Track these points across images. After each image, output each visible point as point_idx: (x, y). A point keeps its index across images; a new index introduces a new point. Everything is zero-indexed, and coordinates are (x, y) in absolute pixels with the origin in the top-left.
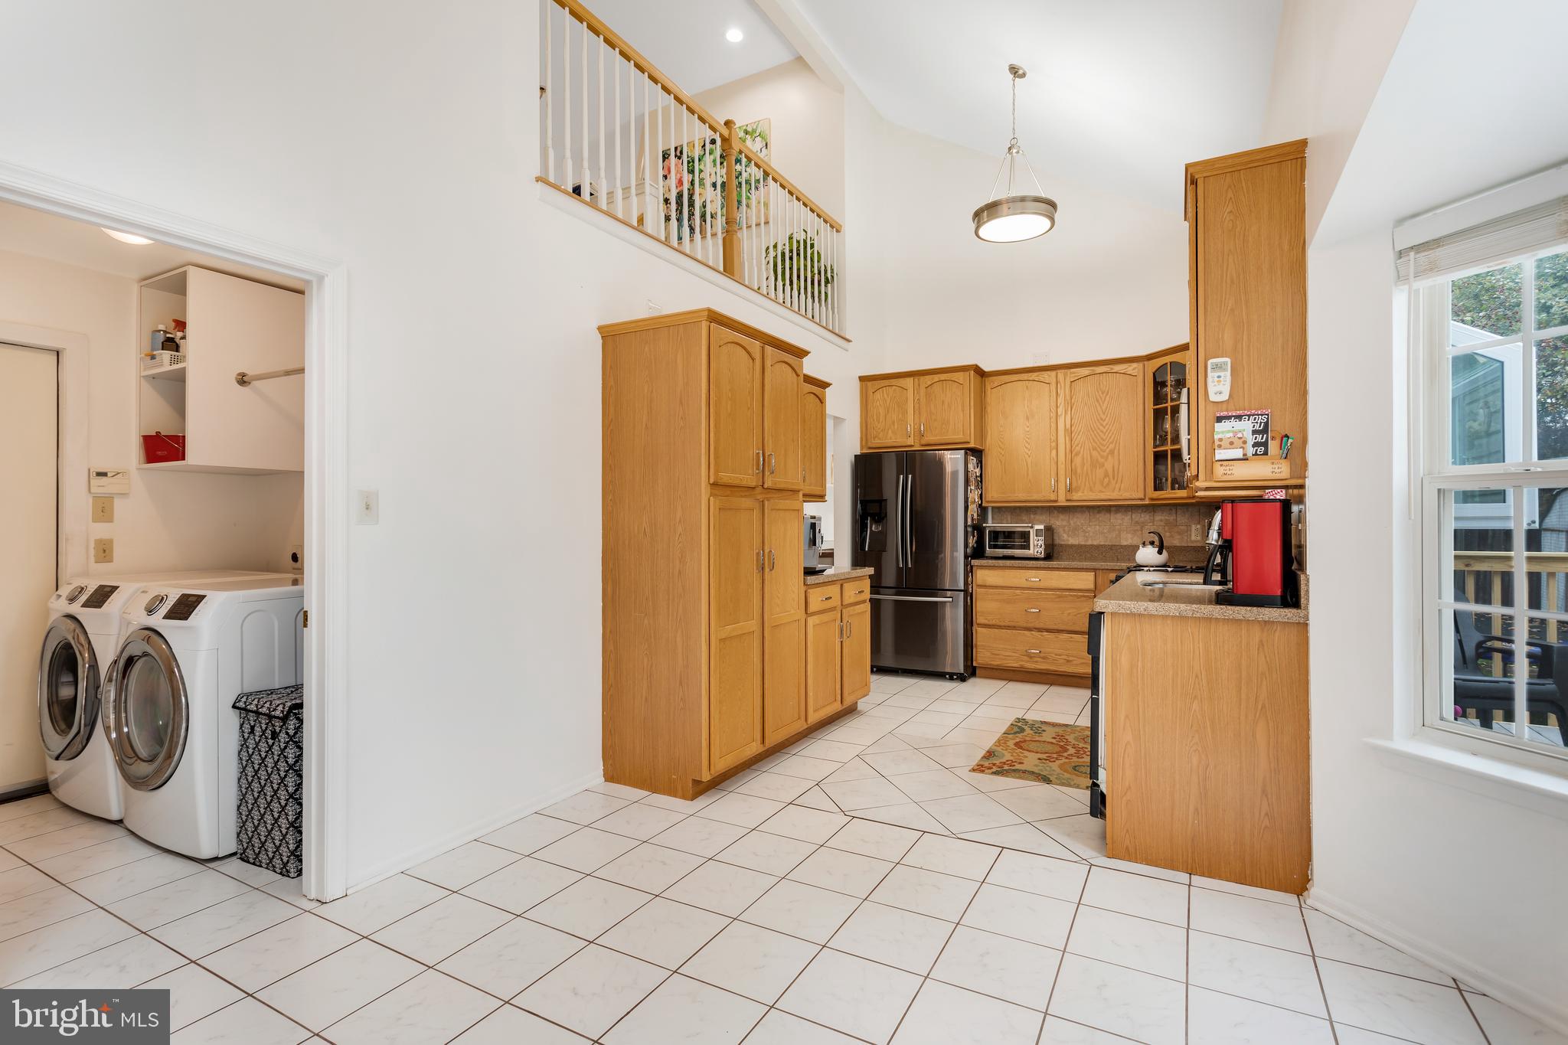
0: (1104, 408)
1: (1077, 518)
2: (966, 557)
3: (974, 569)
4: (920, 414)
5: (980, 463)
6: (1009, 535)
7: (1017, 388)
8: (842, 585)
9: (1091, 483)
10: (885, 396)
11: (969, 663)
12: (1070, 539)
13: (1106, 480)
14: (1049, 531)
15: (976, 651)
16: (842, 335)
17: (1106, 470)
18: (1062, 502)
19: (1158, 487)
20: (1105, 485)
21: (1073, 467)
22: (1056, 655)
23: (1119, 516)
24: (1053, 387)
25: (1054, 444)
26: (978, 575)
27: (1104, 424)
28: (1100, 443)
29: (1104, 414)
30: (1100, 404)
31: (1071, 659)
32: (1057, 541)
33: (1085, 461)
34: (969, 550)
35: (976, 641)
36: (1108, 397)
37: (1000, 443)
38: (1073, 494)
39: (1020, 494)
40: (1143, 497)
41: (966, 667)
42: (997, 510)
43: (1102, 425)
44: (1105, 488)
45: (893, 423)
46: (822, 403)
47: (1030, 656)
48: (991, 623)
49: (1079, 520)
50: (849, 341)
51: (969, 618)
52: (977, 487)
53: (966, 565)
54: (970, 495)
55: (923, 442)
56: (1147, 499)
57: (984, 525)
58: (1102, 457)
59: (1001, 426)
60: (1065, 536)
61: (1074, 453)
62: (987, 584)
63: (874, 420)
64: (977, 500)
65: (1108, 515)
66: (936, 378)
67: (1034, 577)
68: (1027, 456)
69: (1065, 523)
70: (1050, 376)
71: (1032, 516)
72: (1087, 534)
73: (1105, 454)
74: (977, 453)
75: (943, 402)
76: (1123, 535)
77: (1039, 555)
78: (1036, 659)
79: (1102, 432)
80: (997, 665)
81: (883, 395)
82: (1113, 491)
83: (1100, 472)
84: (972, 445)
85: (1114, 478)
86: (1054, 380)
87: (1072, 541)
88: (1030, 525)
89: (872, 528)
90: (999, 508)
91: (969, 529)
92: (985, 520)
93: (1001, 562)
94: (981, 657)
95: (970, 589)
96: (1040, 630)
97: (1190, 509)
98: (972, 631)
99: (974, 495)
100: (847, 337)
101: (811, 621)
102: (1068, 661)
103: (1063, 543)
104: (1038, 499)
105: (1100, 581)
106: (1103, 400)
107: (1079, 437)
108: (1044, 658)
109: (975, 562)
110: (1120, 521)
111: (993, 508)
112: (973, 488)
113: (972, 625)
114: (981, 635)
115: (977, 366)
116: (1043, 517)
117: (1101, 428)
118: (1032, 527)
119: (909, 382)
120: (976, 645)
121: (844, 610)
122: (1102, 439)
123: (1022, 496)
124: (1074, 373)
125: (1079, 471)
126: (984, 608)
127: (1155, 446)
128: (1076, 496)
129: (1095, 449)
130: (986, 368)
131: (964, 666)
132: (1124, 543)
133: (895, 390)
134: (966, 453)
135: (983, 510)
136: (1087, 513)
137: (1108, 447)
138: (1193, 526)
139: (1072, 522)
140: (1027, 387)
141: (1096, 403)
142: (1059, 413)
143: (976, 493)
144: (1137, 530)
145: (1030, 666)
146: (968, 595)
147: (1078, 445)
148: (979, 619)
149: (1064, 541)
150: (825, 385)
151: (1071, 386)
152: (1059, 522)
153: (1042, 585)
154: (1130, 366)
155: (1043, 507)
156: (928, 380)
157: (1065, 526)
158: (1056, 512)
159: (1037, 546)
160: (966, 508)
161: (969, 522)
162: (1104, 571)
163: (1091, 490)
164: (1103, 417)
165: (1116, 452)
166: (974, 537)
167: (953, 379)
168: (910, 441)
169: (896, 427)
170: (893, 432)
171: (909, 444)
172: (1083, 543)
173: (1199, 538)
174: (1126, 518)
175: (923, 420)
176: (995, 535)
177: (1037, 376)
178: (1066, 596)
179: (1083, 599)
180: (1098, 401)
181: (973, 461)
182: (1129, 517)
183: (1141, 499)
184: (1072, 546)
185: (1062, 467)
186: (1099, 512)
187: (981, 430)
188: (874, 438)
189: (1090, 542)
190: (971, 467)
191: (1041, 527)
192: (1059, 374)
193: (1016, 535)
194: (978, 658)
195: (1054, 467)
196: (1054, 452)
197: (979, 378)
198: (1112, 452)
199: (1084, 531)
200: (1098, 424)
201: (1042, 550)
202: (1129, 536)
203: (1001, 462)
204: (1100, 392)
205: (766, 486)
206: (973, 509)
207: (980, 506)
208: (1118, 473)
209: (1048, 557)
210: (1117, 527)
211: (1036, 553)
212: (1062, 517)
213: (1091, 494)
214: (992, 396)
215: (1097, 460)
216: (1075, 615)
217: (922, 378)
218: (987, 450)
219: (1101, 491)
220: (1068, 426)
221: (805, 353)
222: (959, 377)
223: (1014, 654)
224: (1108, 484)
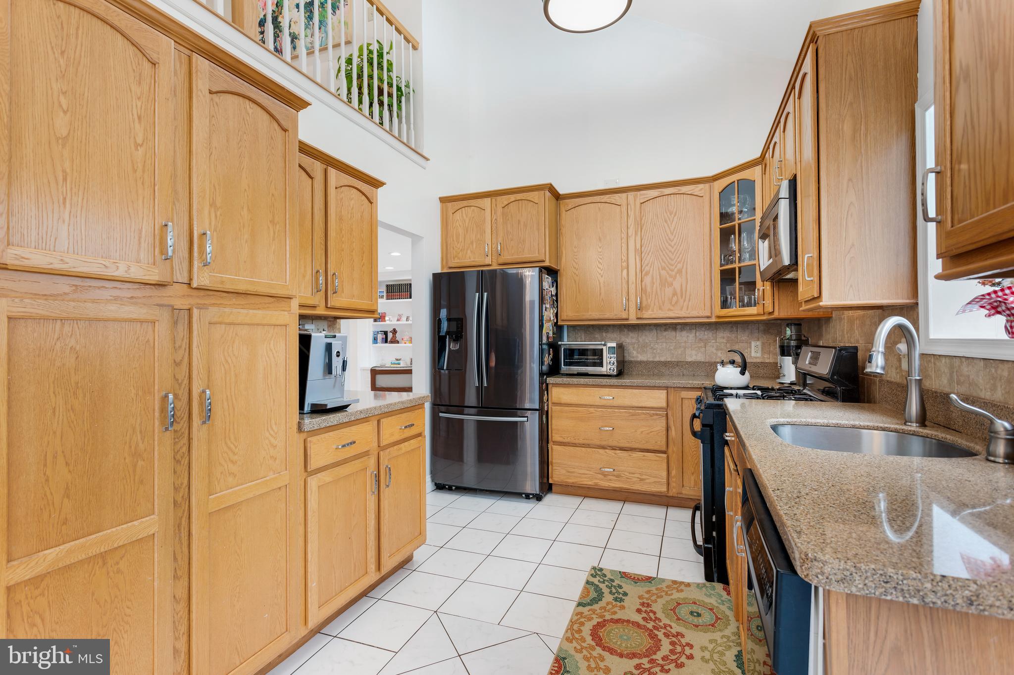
0: (672, 229)
1: (646, 336)
2: (542, 374)
3: (550, 386)
4: (497, 235)
5: (555, 282)
6: (583, 352)
7: (588, 210)
8: (379, 421)
9: (661, 302)
10: (464, 216)
11: (545, 480)
12: (639, 355)
13: (675, 299)
14: (620, 348)
15: (552, 469)
16: (419, 151)
17: (674, 288)
18: (633, 321)
19: (725, 304)
20: (673, 303)
21: (643, 286)
22: (630, 473)
23: (684, 333)
24: (624, 209)
25: (624, 264)
26: (553, 392)
27: (673, 244)
28: (668, 262)
29: (672, 234)
30: (668, 225)
31: (644, 477)
32: (628, 358)
33: (655, 281)
34: (545, 368)
35: (552, 459)
36: (676, 217)
37: (574, 264)
38: (643, 312)
39: (593, 314)
40: (709, 314)
41: (541, 484)
42: (572, 329)
43: (670, 245)
44: (673, 306)
45: (472, 243)
46: (371, 203)
47: (605, 475)
48: (566, 440)
49: (648, 337)
50: (427, 159)
51: (545, 436)
52: (553, 306)
53: (541, 383)
54: (545, 314)
55: (501, 261)
56: (713, 317)
57: (560, 343)
58: (671, 276)
59: (575, 247)
60: (635, 352)
61: (643, 273)
62: (563, 402)
63: (453, 241)
64: (552, 319)
65: (673, 333)
66: (512, 197)
67: (607, 395)
68: (599, 276)
69: (634, 341)
70: (620, 198)
71: (604, 334)
72: (655, 351)
73: (674, 273)
74: (553, 272)
75: (519, 222)
76: (688, 352)
77: (611, 373)
78: (610, 477)
79: (670, 251)
80: (573, 483)
81: (462, 217)
82: (681, 309)
83: (669, 291)
84: (547, 264)
85: (682, 297)
86: (624, 203)
87: (641, 358)
88: (603, 343)
89: (451, 346)
90: (574, 327)
91: (545, 347)
92: (561, 338)
93: (575, 380)
94: (557, 475)
95: (546, 407)
96: (613, 448)
97: (750, 327)
98: (548, 447)
99: (549, 314)
100: (425, 154)
101: (313, 482)
102: (642, 480)
103: (632, 359)
104: (611, 317)
105: (671, 398)
106: (671, 220)
107: (649, 257)
108: (618, 476)
109: (550, 380)
110: (685, 339)
111: (568, 326)
112: (548, 306)
113: (548, 443)
114: (557, 453)
115: (551, 184)
116: (615, 335)
117: (670, 248)
118: (605, 345)
119: (486, 202)
120: (552, 462)
121: (382, 453)
122: (670, 258)
123: (595, 315)
124: (644, 194)
125: (649, 289)
126: (559, 425)
127: (721, 265)
128: (646, 314)
129: (664, 269)
130: (562, 191)
131: (540, 483)
132: (689, 359)
133: (473, 211)
134: (540, 271)
135: (558, 328)
136: (655, 331)
137: (676, 267)
138: (753, 344)
139: (641, 340)
140: (599, 209)
141: (666, 224)
142: (629, 235)
143: (552, 311)
144: (701, 347)
145: (605, 484)
146: (544, 413)
147: (647, 265)
148: (555, 436)
149: (633, 357)
150: (376, 184)
151: (641, 207)
152: (630, 339)
153: (616, 402)
154: (697, 187)
155: (614, 326)
156: (505, 200)
157: (634, 344)
158: (626, 330)
159: (609, 364)
160: (541, 327)
161: (545, 340)
162: (676, 389)
163: (660, 309)
164: (672, 238)
165: (684, 271)
166: (549, 354)
167: (528, 198)
168: (488, 261)
169: (474, 246)
170: (471, 252)
171: (487, 263)
172: (651, 360)
173: (759, 355)
174: (690, 336)
175: (500, 240)
176: (570, 352)
177: (608, 198)
178: (639, 414)
179: (655, 417)
180: (666, 221)
181: (547, 280)
182: (693, 335)
183: (708, 317)
184: (641, 362)
185: (632, 287)
186: (666, 330)
187: (556, 249)
188: (454, 258)
189: (657, 359)
190: (546, 285)
191: (614, 345)
192: (629, 196)
193: (589, 352)
194: (554, 476)
195: (625, 285)
196: (625, 272)
197: (554, 200)
198: (680, 272)
199: (652, 348)
200: (667, 244)
201: (615, 367)
202: (694, 352)
203: (575, 282)
204: (668, 214)
205: (195, 285)
206: (548, 328)
207: (556, 324)
208: (686, 291)
209: (620, 374)
210: (683, 344)
211: (608, 371)
212: (631, 334)
213: (660, 312)
214: (567, 218)
215: (666, 279)
216: (648, 434)
217: (499, 198)
218: (562, 271)
219: (670, 310)
220: (638, 246)
221: (303, 104)
222: (534, 196)
223: (588, 472)
224: (676, 303)
